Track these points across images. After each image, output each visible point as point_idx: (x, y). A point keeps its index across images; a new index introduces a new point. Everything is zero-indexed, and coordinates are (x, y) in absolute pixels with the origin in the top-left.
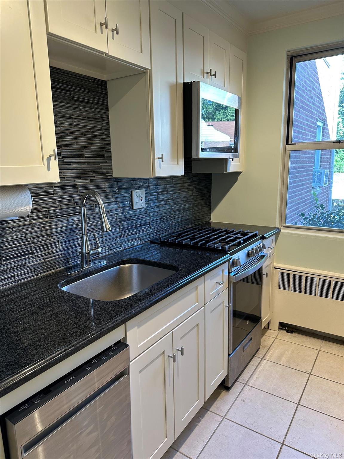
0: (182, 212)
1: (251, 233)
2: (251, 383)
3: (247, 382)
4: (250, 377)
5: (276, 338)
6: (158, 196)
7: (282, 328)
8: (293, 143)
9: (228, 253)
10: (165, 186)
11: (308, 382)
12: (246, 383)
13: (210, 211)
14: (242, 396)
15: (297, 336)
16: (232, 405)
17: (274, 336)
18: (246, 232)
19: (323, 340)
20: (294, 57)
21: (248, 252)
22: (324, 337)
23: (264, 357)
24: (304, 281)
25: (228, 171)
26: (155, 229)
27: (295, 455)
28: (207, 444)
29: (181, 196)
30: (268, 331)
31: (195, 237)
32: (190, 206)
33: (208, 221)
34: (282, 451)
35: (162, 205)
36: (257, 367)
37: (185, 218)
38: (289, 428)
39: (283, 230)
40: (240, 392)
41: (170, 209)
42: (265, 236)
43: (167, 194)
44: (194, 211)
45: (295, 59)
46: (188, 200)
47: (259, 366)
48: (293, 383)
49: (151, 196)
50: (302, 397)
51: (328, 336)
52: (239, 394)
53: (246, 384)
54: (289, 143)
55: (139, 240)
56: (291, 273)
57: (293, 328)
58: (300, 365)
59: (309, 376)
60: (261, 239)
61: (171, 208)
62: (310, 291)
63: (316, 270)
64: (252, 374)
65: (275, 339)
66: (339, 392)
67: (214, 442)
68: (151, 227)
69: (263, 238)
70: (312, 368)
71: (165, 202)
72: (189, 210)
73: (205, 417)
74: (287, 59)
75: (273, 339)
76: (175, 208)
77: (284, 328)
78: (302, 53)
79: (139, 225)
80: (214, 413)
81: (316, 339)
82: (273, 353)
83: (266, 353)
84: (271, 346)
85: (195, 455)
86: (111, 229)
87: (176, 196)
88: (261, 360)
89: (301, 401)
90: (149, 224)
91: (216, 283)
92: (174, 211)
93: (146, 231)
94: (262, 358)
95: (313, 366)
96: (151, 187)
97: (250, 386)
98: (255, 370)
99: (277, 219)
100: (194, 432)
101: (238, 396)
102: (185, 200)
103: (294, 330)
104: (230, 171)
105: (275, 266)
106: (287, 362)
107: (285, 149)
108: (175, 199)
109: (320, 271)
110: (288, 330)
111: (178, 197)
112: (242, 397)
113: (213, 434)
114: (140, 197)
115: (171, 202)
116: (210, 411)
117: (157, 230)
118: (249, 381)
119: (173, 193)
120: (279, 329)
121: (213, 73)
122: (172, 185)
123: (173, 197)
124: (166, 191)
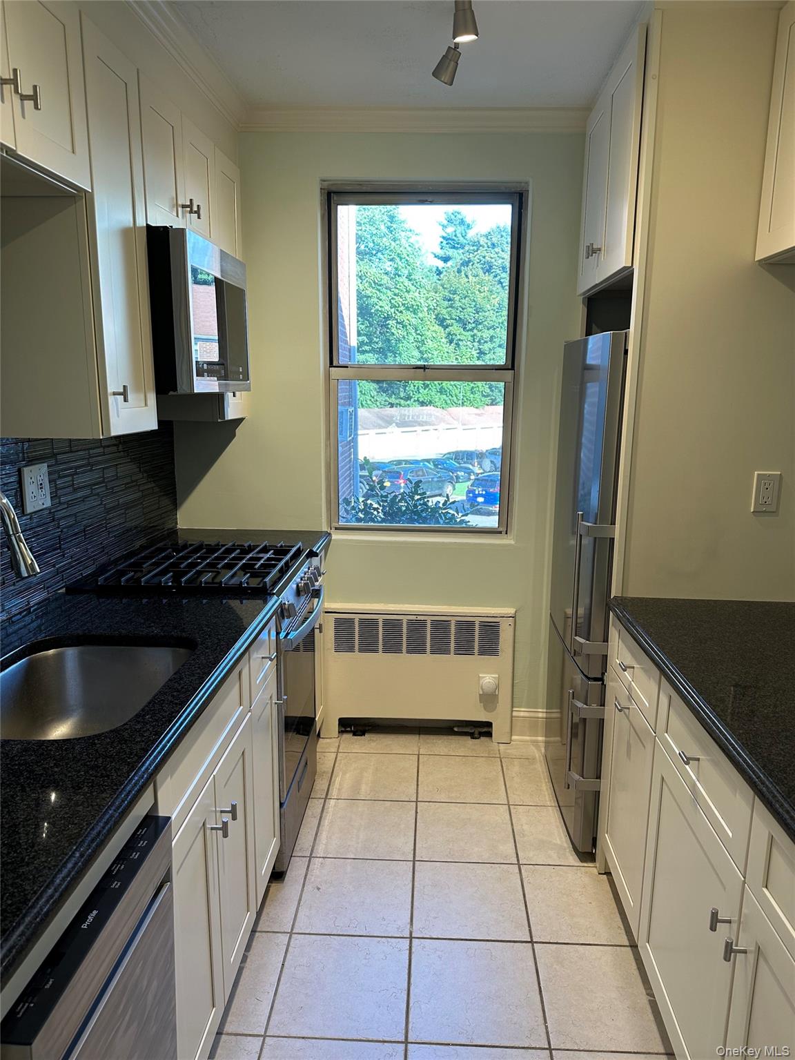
0: (123, 511)
1: (293, 547)
2: (320, 850)
3: (312, 851)
4: (315, 839)
5: (338, 752)
6: (75, 477)
7: (343, 729)
8: (341, 363)
9: (274, 594)
10: (87, 452)
11: (418, 817)
12: (311, 854)
13: (175, 505)
14: (313, 879)
15: (375, 739)
16: (299, 904)
17: (334, 750)
18: (279, 545)
19: (419, 734)
20: (334, 193)
21: (298, 586)
22: (420, 727)
23: (327, 794)
24: (381, 629)
25: (226, 419)
26: (72, 558)
27: (436, 949)
28: (275, 994)
29: (119, 475)
30: (319, 743)
31: (180, 568)
32: (135, 495)
33: (171, 529)
34: (413, 949)
35: (84, 499)
36: (321, 818)
37: (128, 525)
38: (412, 907)
39: (336, 536)
40: (306, 876)
41: (99, 507)
42: (314, 550)
43: (91, 470)
44: (146, 507)
45: (334, 198)
46: (132, 482)
47: (324, 814)
48: (393, 826)
49: (60, 477)
50: (417, 845)
51: (426, 726)
52: (305, 878)
53: (311, 857)
54: (334, 365)
55: (40, 589)
56: (357, 617)
57: (365, 725)
58: (396, 790)
59: (417, 805)
60: (307, 558)
61: (101, 504)
62: (392, 646)
63: (401, 605)
64: (316, 834)
65: (337, 755)
66: (470, 819)
67: (288, 985)
68: (63, 555)
69: (312, 554)
70: (417, 790)
71: (88, 492)
72: (136, 506)
73: (253, 947)
74: (321, 196)
75: (333, 756)
76: (109, 502)
77: (349, 729)
78: (348, 188)
79: (39, 551)
80: (268, 932)
81: (407, 736)
82: (343, 782)
83: (329, 785)
84: (333, 770)
85: (260, 1026)
86: (40, 568)
87: (110, 473)
88: (325, 801)
89: (417, 854)
90: (60, 548)
91: (263, 658)
92: (108, 511)
93: (54, 566)
94: (326, 799)
95: (418, 785)
96: (59, 457)
97: (320, 857)
98: (319, 824)
99: (323, 515)
100: (240, 983)
101: (304, 884)
102: (128, 483)
103: (367, 728)
104: (230, 418)
105: (326, 609)
106: (371, 791)
107: (328, 377)
108: (108, 481)
109: (407, 605)
110: (357, 731)
111: (113, 476)
112: (312, 883)
113: (281, 972)
114: (39, 483)
115: (100, 489)
116: (259, 932)
117: (75, 561)
118: (315, 848)
119: (104, 468)
120: (339, 732)
121: (195, 209)
122: (101, 450)
123: (103, 477)
124: (89, 464)
